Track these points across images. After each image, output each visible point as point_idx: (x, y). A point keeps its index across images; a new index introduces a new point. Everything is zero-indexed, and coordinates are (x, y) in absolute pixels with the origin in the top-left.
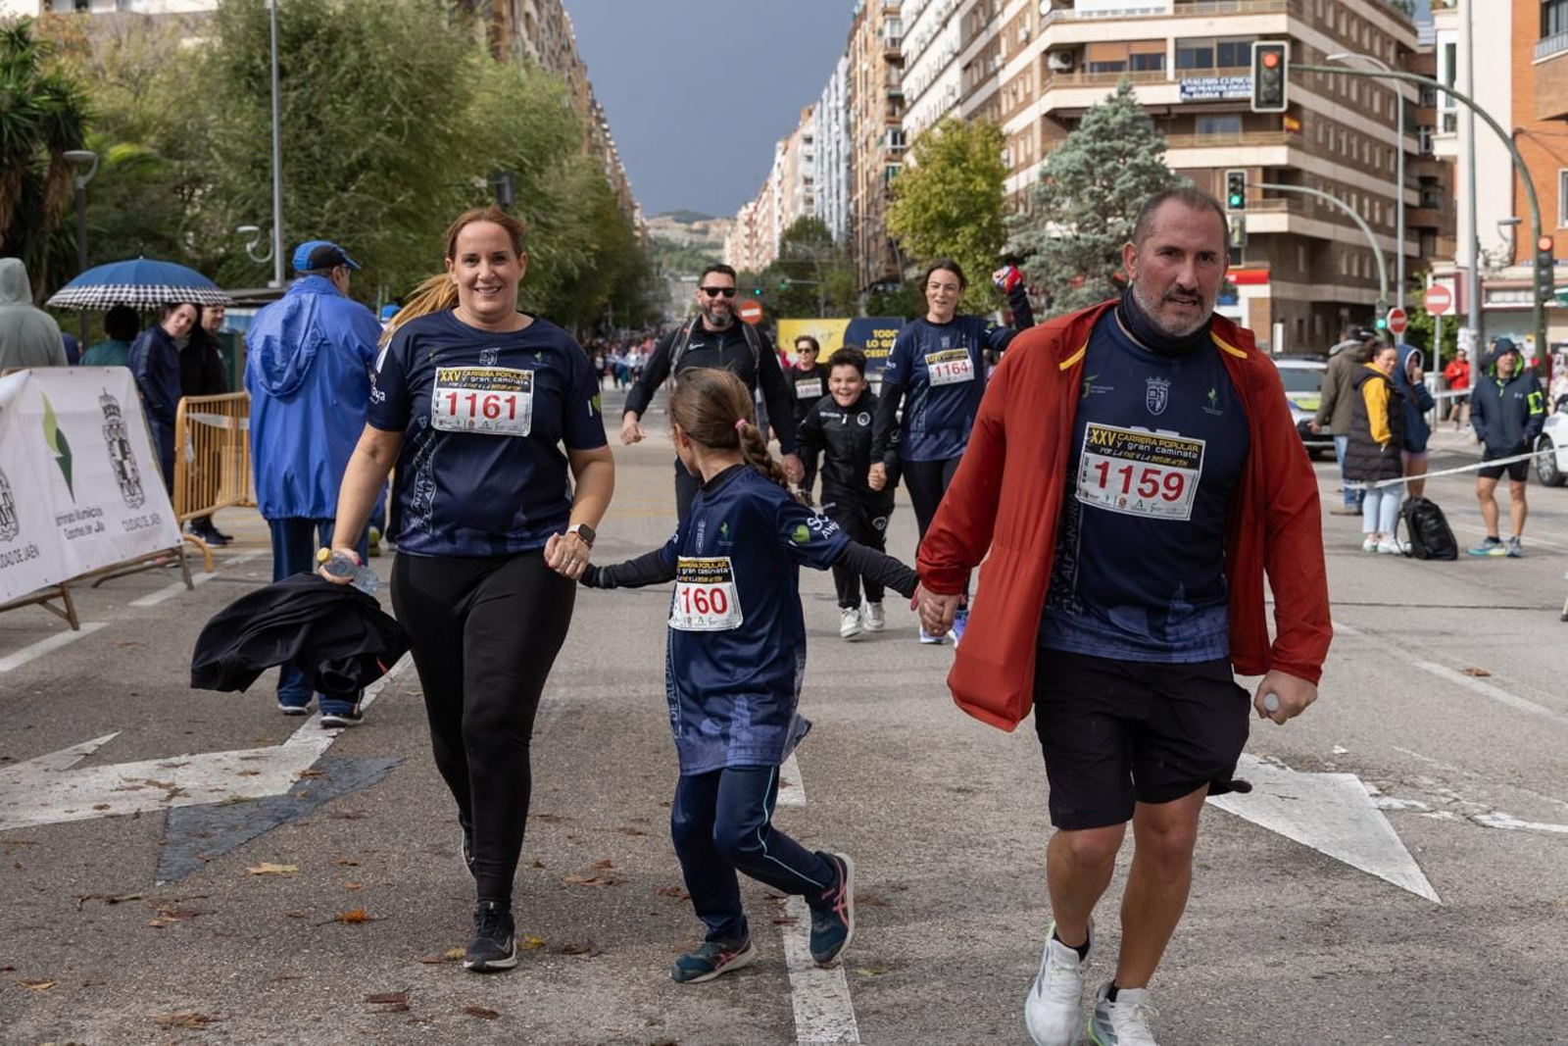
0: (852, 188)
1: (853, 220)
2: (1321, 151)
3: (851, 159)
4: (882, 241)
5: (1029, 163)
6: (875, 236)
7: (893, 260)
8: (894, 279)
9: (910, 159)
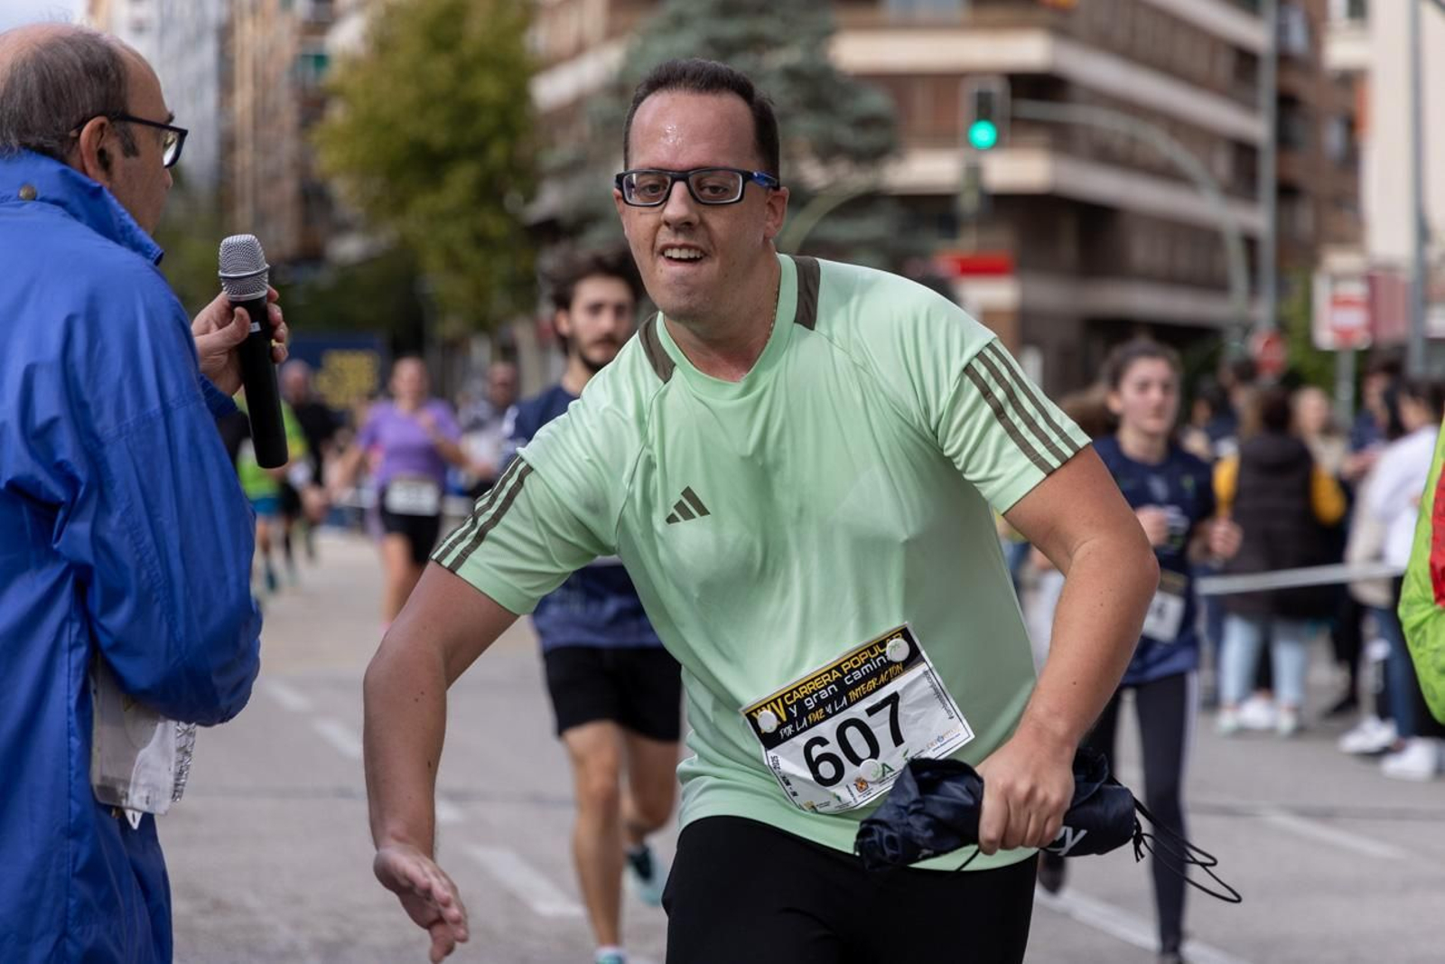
0: (226, 84)
1: (228, 145)
2: (1104, 43)
3: (225, 33)
4: (289, 187)
5: (579, 50)
6: (273, 179)
7: (306, 221)
8: (311, 255)
9: (348, 36)
